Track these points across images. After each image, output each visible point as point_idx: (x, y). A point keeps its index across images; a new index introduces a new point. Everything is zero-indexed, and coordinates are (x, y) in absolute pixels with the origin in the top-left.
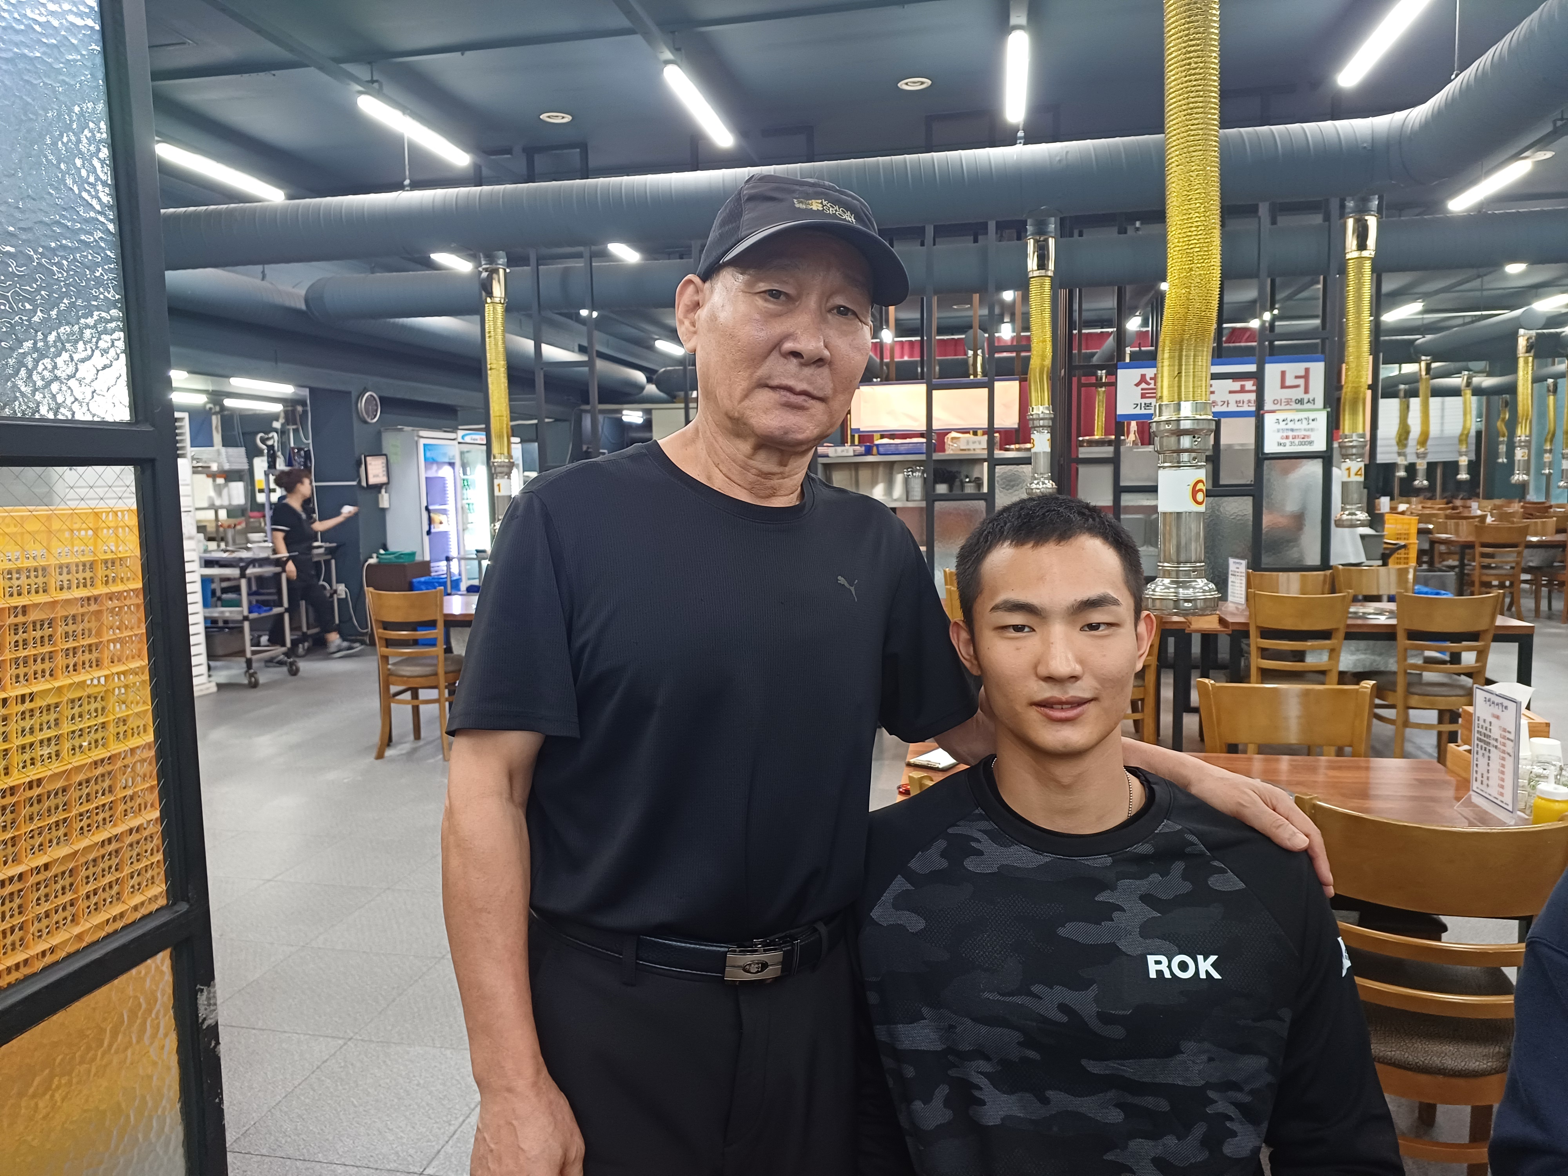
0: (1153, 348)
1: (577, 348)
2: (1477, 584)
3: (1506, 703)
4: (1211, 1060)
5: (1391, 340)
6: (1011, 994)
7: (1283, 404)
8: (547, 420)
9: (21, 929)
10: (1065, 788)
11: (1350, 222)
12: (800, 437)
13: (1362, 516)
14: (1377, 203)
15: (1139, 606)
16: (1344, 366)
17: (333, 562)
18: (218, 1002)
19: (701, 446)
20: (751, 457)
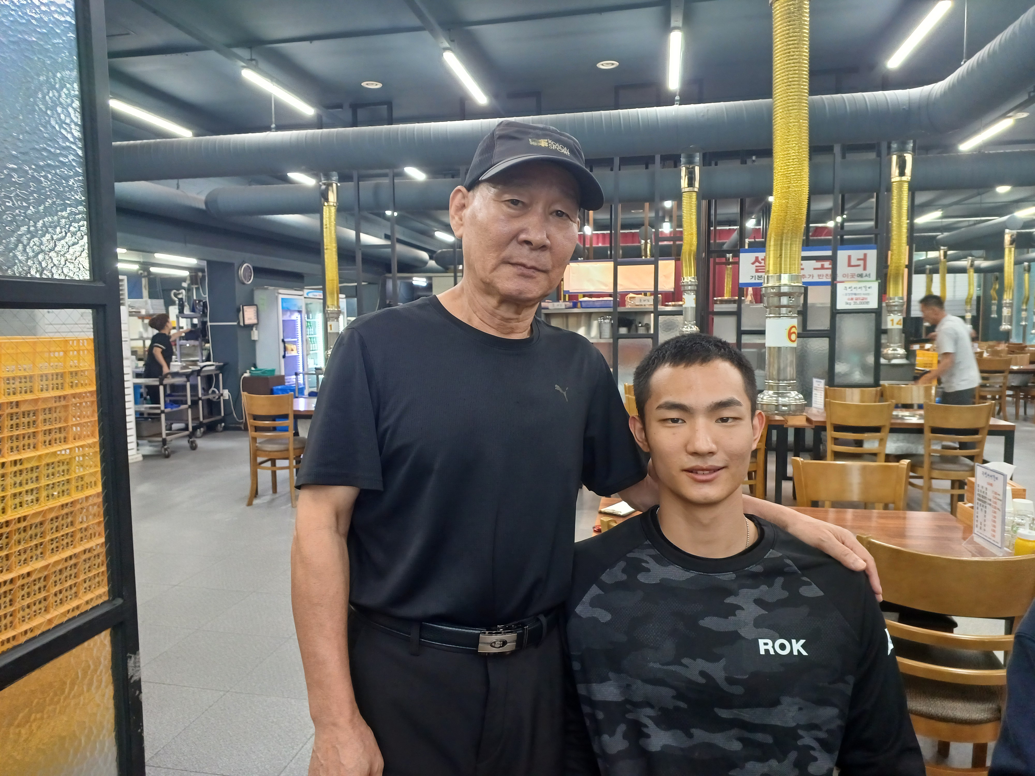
0: (763, 240)
1: (383, 236)
2: (977, 397)
3: (996, 475)
4: (800, 709)
5: (921, 236)
6: (668, 664)
7: (850, 277)
8: (363, 283)
9: (11, 615)
10: (705, 527)
11: (894, 158)
12: (530, 296)
13: (901, 351)
14: (912, 145)
15: (754, 407)
16: (890, 252)
17: (221, 375)
18: (141, 666)
19: (465, 300)
20: (497, 308)
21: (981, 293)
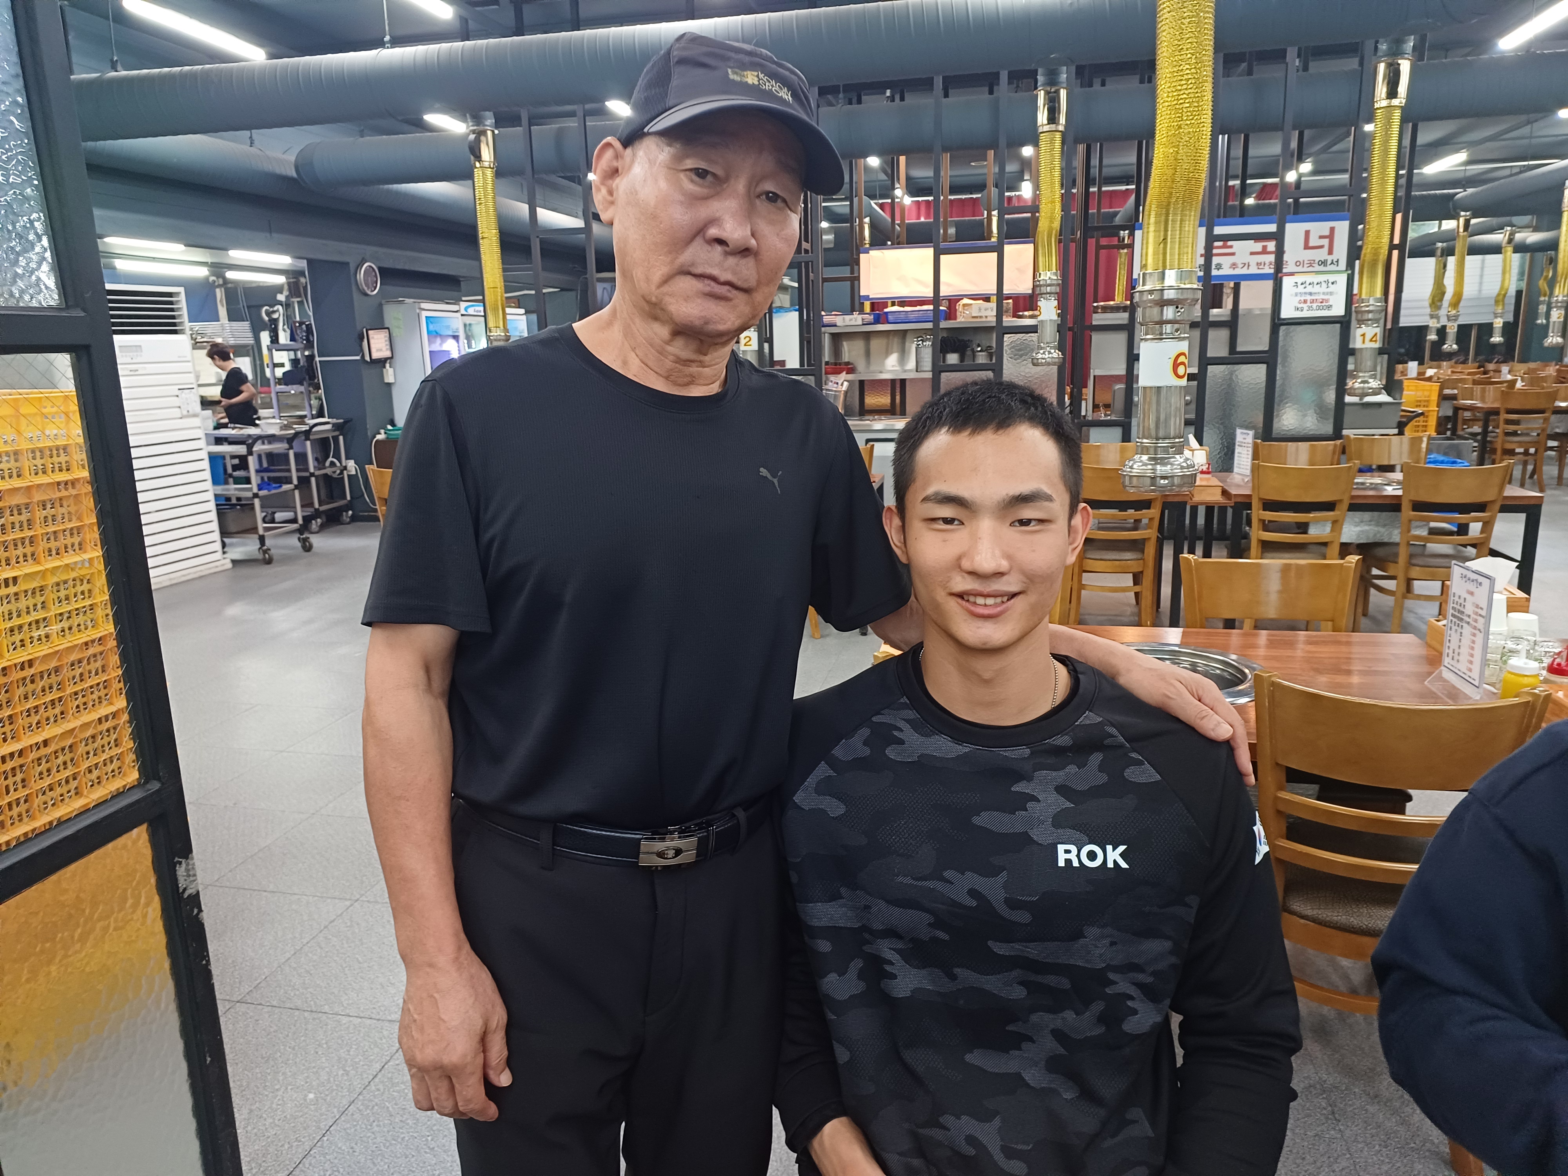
2: (1499, 452)
3: (1481, 579)
4: (1113, 944)
6: (924, 879)
7: (1306, 266)
8: (547, 290)
9: (26, 801)
10: (985, 682)
11: (1382, 67)
12: (721, 328)
13: (1375, 384)
14: (1412, 44)
15: (1075, 501)
17: (341, 438)
18: (198, 873)
19: (617, 329)
20: (668, 342)
21: (1523, 285)
